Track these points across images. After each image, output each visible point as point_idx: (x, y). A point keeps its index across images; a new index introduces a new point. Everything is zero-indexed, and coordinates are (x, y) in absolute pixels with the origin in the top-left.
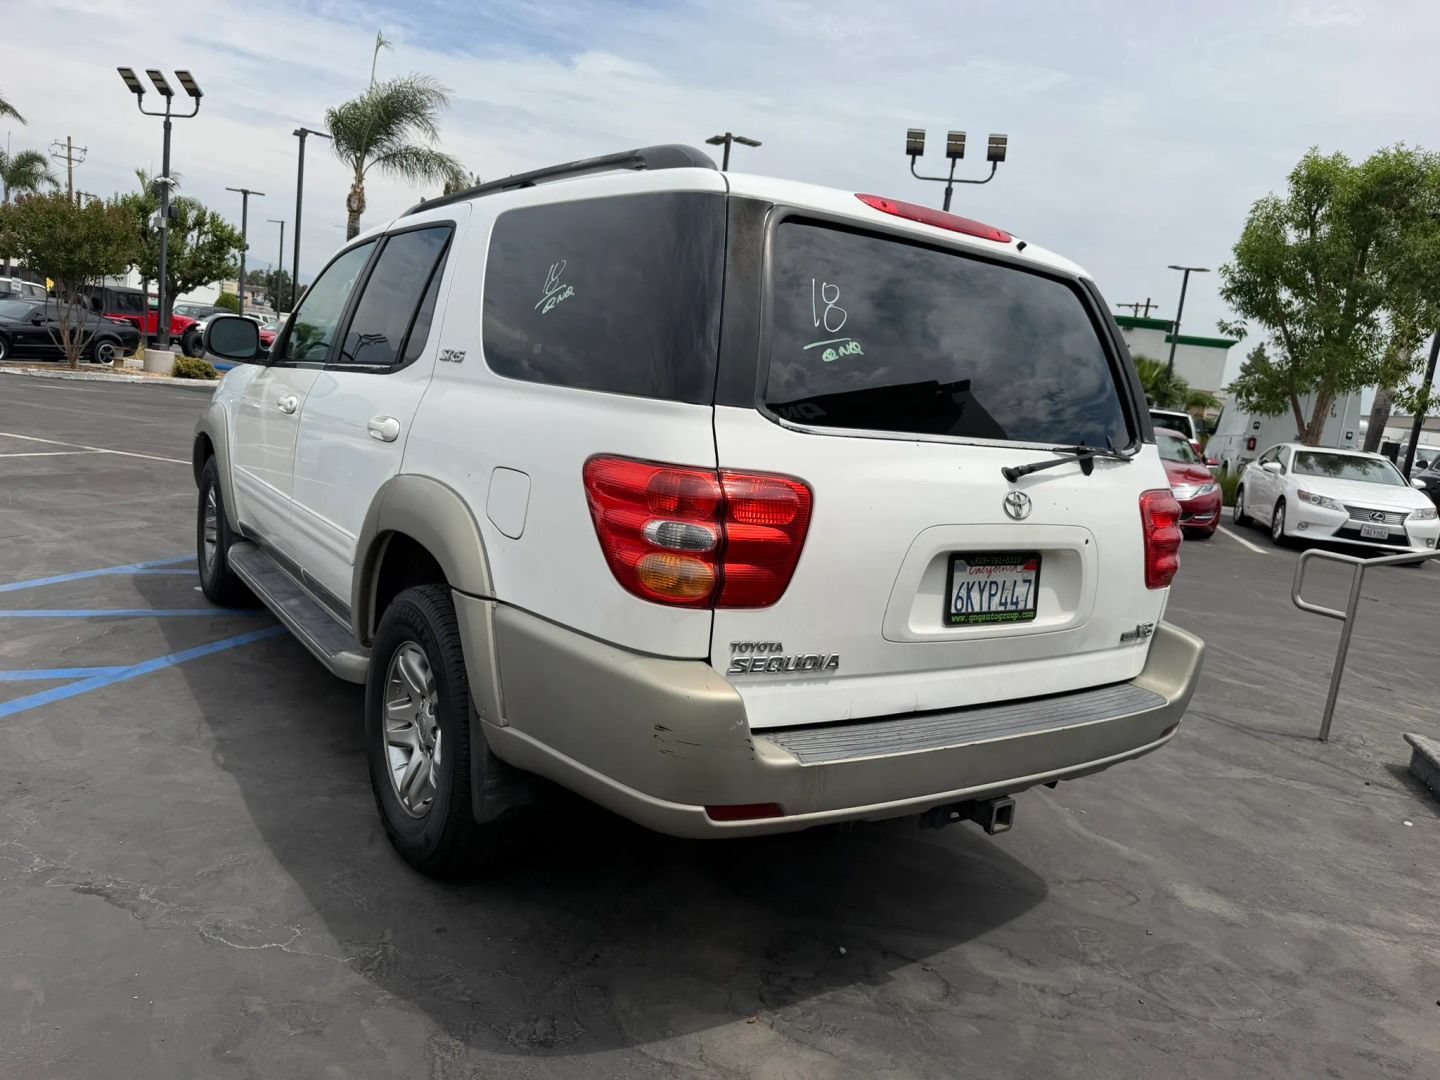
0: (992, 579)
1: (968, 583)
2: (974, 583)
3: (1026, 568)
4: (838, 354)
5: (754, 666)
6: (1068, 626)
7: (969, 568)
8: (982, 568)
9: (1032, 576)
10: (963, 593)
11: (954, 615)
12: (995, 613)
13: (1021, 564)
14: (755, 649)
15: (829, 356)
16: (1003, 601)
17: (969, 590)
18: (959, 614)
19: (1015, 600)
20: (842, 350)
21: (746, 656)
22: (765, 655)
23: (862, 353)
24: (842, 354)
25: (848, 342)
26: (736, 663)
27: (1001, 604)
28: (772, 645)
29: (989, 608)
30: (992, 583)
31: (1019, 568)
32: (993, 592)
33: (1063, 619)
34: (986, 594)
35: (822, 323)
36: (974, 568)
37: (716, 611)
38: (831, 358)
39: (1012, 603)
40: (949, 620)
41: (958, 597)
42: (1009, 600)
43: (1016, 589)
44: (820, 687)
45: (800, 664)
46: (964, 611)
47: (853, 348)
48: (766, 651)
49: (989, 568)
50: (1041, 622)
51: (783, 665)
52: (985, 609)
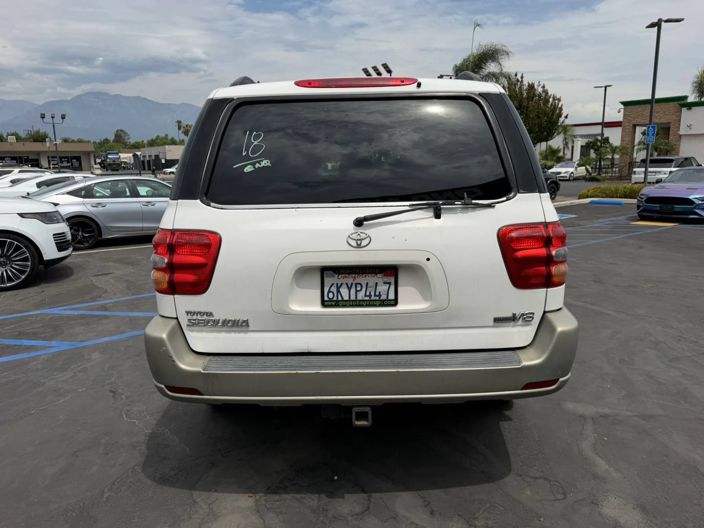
0: (356, 281)
1: (337, 284)
2: (342, 284)
3: (384, 276)
4: (254, 167)
5: (199, 323)
6: (426, 310)
7: (337, 276)
8: (347, 275)
9: (392, 280)
10: (334, 289)
11: (327, 301)
12: (360, 301)
13: (379, 273)
14: (199, 315)
15: (248, 169)
16: (368, 294)
17: (338, 288)
18: (331, 300)
19: (377, 294)
20: (257, 165)
21: (195, 317)
22: (205, 317)
23: (270, 165)
24: (257, 167)
25: (262, 161)
26: (189, 320)
27: (366, 296)
28: (207, 313)
29: (356, 297)
30: (356, 284)
31: (380, 275)
32: (359, 289)
33: (422, 306)
34: (353, 291)
35: (248, 153)
36: (340, 276)
37: (175, 296)
38: (250, 170)
39: (375, 295)
40: (324, 304)
41: (329, 291)
42: (373, 294)
43: (378, 288)
44: (242, 335)
45: (225, 323)
46: (335, 299)
47: (265, 163)
48: (205, 316)
49: (354, 275)
50: (400, 307)
51: (216, 323)
52: (353, 298)
